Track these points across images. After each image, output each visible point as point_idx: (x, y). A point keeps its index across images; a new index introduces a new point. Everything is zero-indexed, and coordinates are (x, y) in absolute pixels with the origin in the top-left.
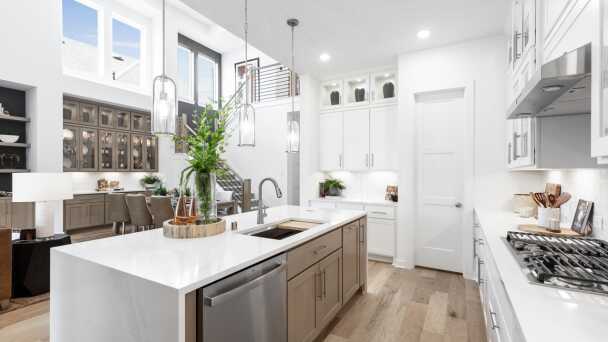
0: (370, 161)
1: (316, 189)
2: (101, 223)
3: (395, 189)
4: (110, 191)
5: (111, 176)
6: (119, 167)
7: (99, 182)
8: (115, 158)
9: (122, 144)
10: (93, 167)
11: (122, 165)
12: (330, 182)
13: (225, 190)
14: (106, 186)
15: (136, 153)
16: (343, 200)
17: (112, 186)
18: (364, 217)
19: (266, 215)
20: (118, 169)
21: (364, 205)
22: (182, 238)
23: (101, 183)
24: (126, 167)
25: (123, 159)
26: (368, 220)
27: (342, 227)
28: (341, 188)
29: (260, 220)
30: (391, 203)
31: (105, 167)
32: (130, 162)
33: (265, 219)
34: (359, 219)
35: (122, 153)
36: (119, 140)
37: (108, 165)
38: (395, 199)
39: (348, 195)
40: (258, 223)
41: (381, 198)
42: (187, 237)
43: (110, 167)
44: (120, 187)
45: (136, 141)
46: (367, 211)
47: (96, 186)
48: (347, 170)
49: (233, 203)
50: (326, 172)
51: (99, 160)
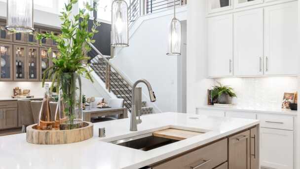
0: (263, 66)
1: (204, 97)
2: (15, 126)
3: (294, 96)
4: (22, 98)
5: (24, 85)
6: (30, 78)
7: (14, 90)
8: (26, 70)
9: (32, 57)
10: (9, 77)
11: (32, 76)
12: (219, 89)
13: (119, 97)
14: (20, 94)
15: (43, 65)
16: (234, 108)
17: (24, 93)
18: (256, 126)
19: (140, 121)
20: (30, 79)
21: (256, 114)
22: (41, 144)
23: (16, 92)
24: (35, 77)
25: (33, 70)
26: (261, 130)
27: (228, 137)
28: (231, 95)
29: (133, 127)
30: (289, 111)
31: (19, 77)
32: (39, 73)
33: (139, 126)
34: (249, 129)
35: (33, 65)
36: (30, 54)
37: (21, 75)
38: (293, 107)
39: (239, 103)
40: (131, 130)
41: (278, 106)
42: (46, 144)
43: (23, 77)
44: (31, 94)
45: (43, 54)
46: (261, 120)
47: (12, 94)
48: (237, 77)
49: (123, 110)
50: (214, 79)
51: (13, 71)
